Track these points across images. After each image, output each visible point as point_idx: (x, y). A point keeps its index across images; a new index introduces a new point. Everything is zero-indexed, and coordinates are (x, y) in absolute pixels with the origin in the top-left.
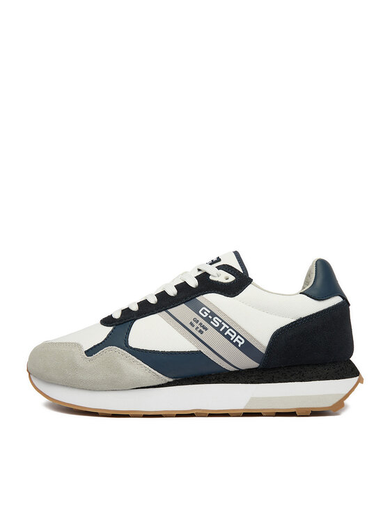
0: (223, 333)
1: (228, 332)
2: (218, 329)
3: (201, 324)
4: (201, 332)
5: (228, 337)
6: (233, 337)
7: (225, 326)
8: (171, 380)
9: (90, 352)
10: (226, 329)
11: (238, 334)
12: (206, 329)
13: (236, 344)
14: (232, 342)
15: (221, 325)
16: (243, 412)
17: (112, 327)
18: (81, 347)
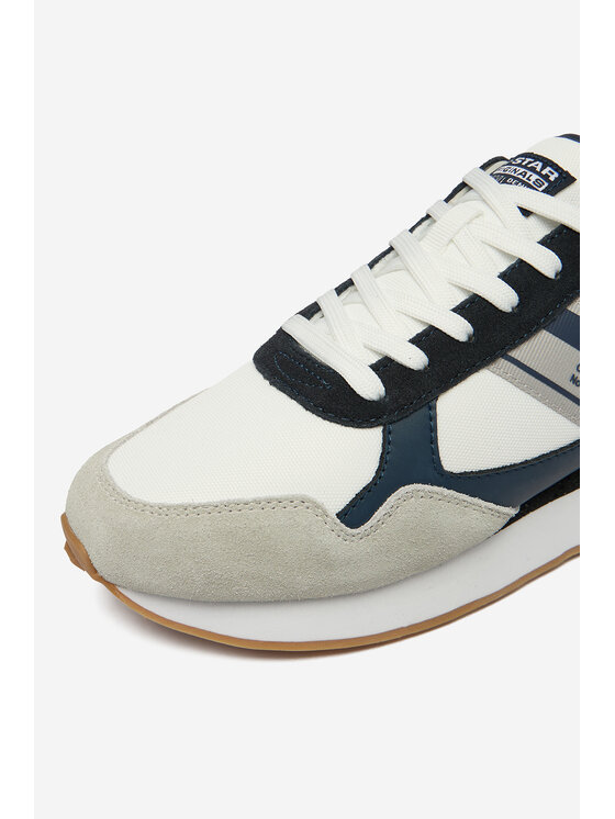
9: (354, 514)
17: (380, 429)
18: (318, 507)
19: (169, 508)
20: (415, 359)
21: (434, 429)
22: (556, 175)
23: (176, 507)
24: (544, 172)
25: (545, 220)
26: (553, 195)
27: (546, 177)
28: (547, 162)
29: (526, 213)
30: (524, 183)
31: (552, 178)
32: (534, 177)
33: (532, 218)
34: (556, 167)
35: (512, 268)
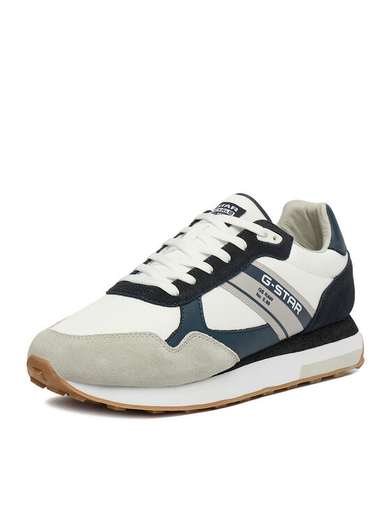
1: (289, 301)
2: (280, 298)
3: (266, 294)
4: (268, 303)
5: (290, 306)
6: (294, 304)
7: (287, 294)
9: (172, 341)
10: (287, 297)
11: (297, 301)
12: (271, 299)
13: (295, 312)
14: (292, 310)
15: (283, 294)
16: (298, 383)
17: (179, 308)
18: (157, 337)
19: (90, 336)
20: (191, 280)
21: (201, 309)
22: (237, 209)
23: (94, 336)
24: (232, 208)
25: (237, 228)
26: (239, 217)
27: (233, 210)
28: (232, 204)
29: (228, 225)
30: (224, 213)
31: (236, 211)
32: (228, 211)
33: (231, 227)
34: (237, 206)
35: (226, 246)
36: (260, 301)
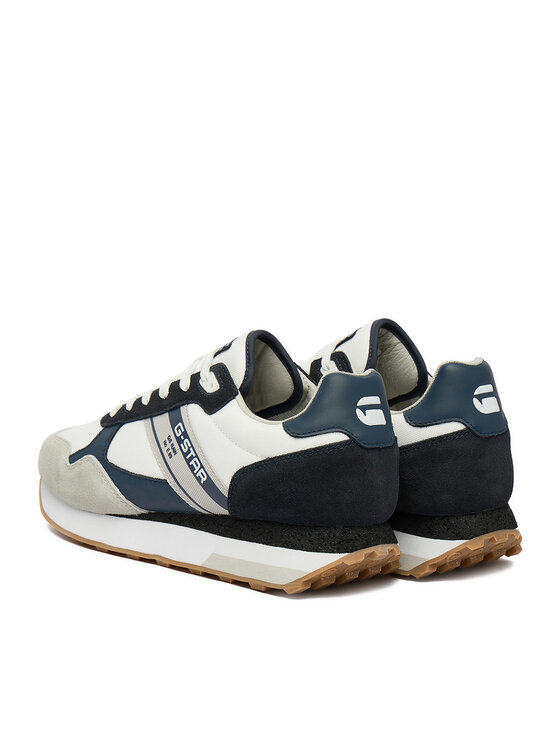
0: (188, 461)
1: (192, 462)
2: (184, 455)
3: (172, 445)
4: (170, 455)
5: (192, 468)
6: (197, 469)
7: (192, 453)
8: (144, 511)
9: (74, 458)
10: (192, 457)
11: (202, 467)
12: (175, 453)
13: (199, 479)
14: (195, 475)
15: (189, 451)
16: (201, 570)
17: (103, 428)
35: (174, 383)
36: (164, 450)
